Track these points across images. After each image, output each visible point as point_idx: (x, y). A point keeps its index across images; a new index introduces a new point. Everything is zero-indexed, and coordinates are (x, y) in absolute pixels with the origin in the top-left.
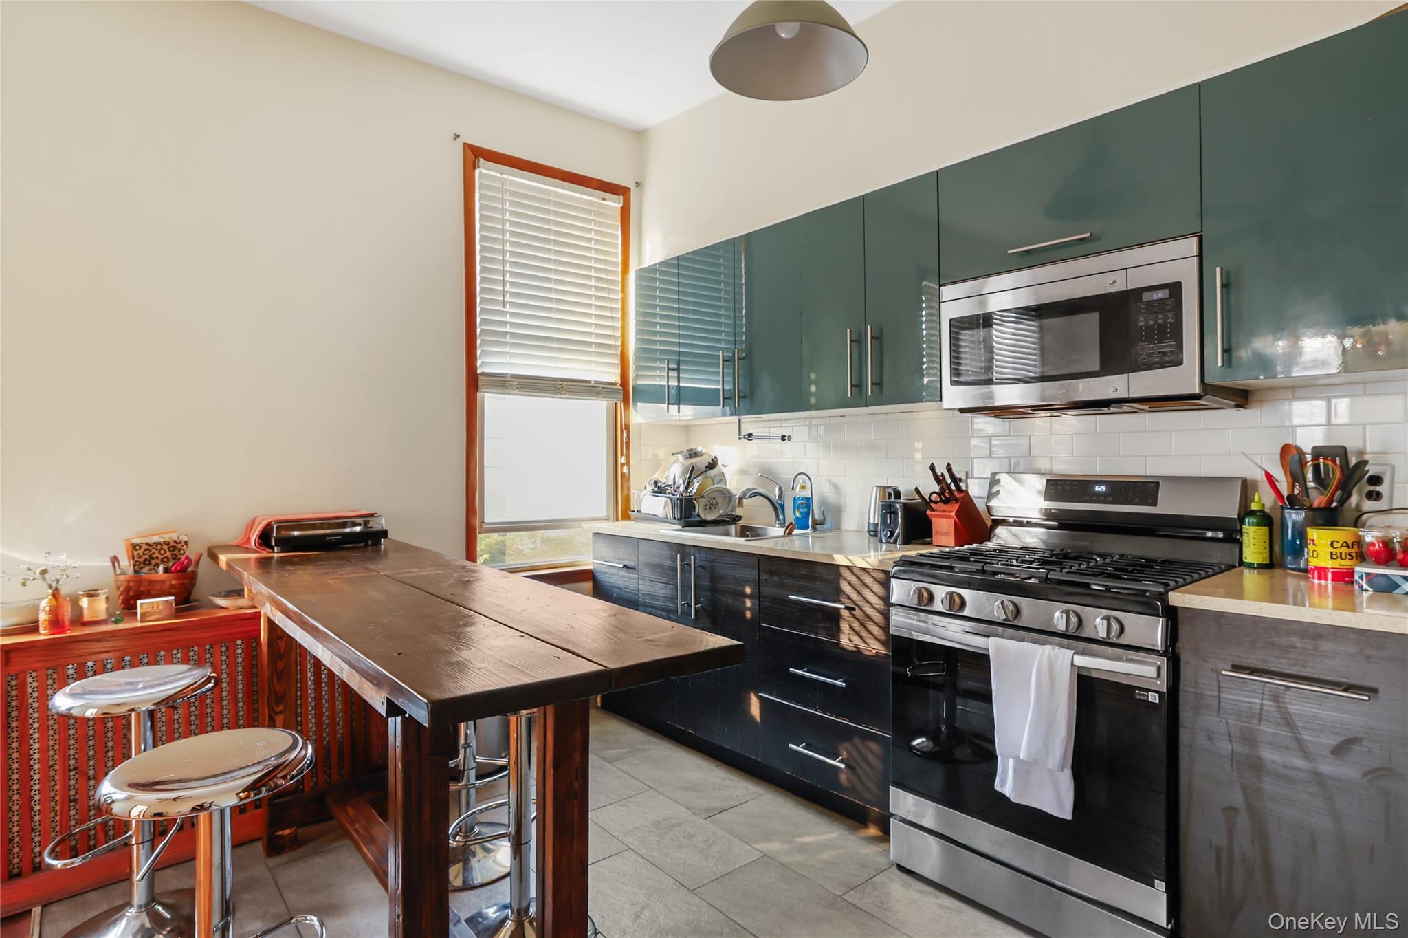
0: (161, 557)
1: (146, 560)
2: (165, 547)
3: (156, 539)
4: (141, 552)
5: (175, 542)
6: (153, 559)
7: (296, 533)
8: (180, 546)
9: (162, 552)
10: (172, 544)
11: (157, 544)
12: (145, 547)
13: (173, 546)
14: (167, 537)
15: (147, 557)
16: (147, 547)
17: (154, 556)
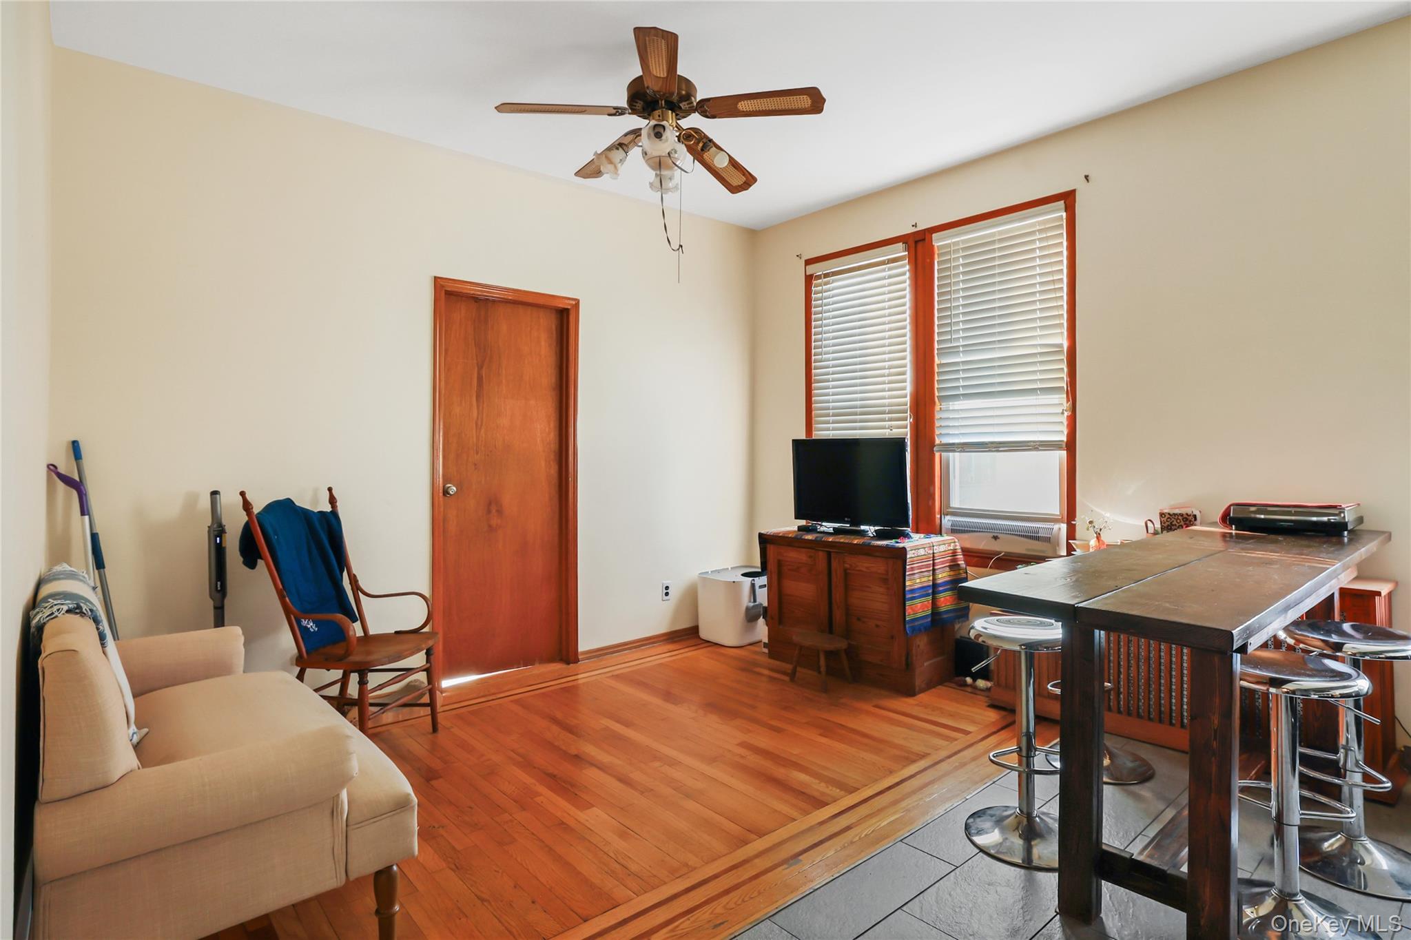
0: (1178, 525)
1: (1168, 526)
2: (1180, 518)
3: (1177, 511)
4: (1165, 519)
5: (1187, 514)
6: (1173, 525)
7: (1262, 516)
8: (1190, 518)
9: (1178, 521)
10: (1185, 516)
11: (1175, 514)
12: (1168, 516)
13: (1186, 518)
14: (1183, 511)
15: (1169, 523)
16: (1169, 516)
17: (1173, 523)
